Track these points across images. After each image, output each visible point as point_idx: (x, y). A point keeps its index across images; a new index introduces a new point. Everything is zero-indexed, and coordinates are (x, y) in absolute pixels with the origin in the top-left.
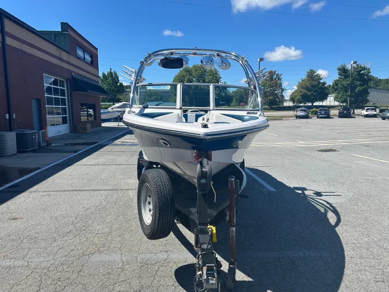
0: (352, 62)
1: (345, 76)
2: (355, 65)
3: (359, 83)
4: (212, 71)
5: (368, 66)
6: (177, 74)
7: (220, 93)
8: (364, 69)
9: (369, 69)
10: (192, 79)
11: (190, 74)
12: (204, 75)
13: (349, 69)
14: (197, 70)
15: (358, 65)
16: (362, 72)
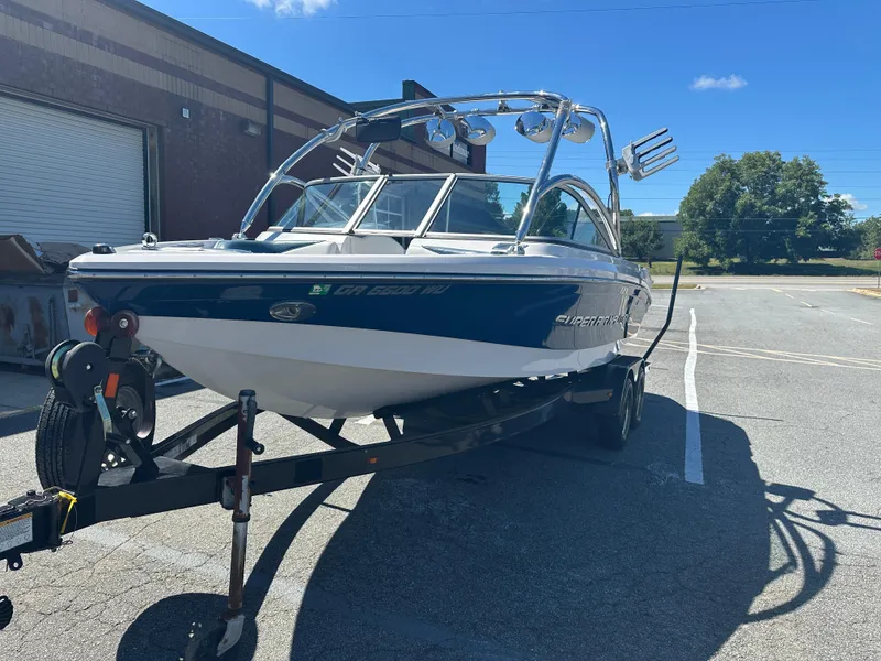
4: (800, 165)
6: (699, 178)
7: (819, 222)
10: (738, 189)
11: (735, 176)
12: (775, 177)
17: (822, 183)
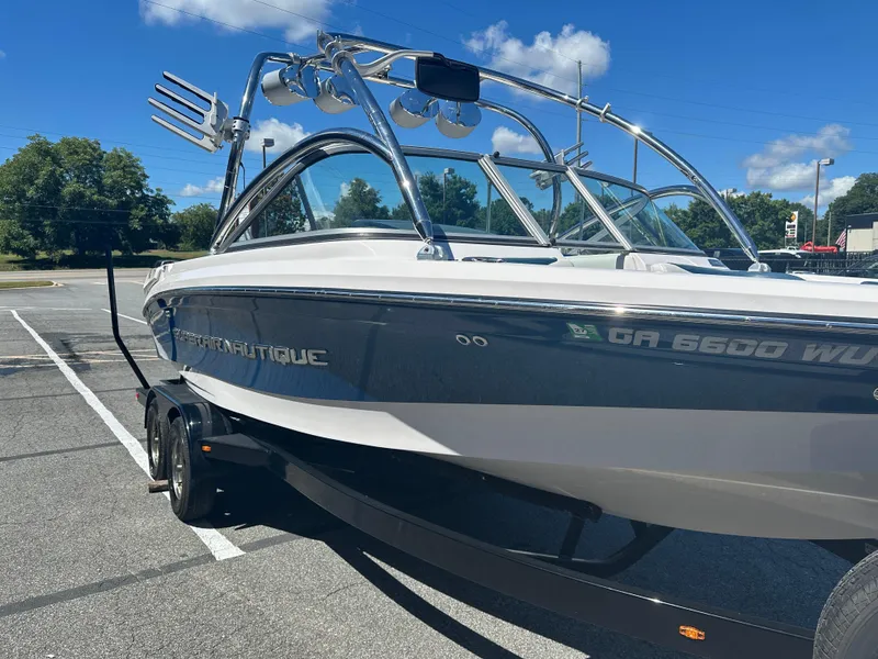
0: (446, 171)
1: (432, 196)
2: (450, 177)
3: (459, 212)
4: (120, 157)
5: (473, 182)
6: (11, 159)
7: (150, 215)
8: (467, 185)
9: (474, 187)
11: (56, 161)
12: (96, 166)
13: (440, 183)
14: (77, 153)
15: (455, 178)
16: (463, 191)
17: (146, 177)
